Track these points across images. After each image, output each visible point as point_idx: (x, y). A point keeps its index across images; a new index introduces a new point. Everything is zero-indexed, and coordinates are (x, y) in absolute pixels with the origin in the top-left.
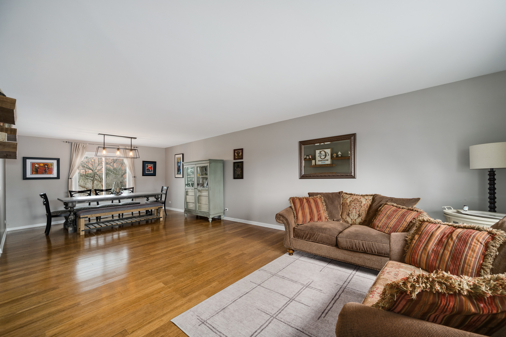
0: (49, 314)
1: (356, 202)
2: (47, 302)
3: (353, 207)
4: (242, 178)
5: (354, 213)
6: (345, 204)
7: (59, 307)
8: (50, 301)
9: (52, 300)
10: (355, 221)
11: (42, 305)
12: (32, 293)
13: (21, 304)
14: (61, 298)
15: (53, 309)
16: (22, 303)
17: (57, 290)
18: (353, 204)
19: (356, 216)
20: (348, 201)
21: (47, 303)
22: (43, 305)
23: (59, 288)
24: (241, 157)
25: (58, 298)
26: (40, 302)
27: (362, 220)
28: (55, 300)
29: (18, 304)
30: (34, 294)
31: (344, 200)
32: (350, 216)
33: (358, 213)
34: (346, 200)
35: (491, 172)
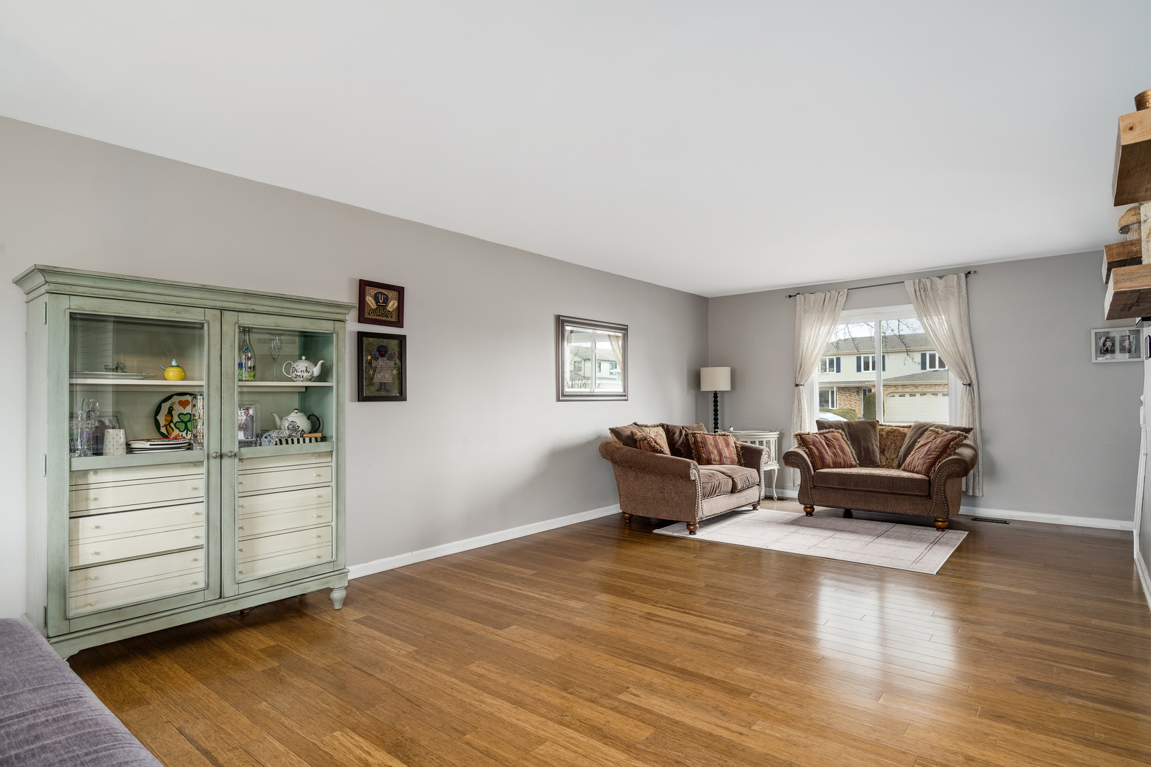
0: (1057, 646)
1: (659, 436)
2: (1053, 664)
4: (402, 396)
7: (1037, 645)
8: (1046, 662)
9: (1043, 661)
11: (1064, 663)
12: (1080, 702)
13: (1106, 691)
14: (1025, 656)
15: (1048, 648)
16: (1102, 690)
17: (1022, 675)
21: (1054, 662)
22: (1062, 663)
23: (1017, 677)
24: (394, 319)
25: (1031, 659)
26: (1067, 671)
28: (1037, 660)
29: (1111, 692)
30: (1074, 695)
35: (716, 394)
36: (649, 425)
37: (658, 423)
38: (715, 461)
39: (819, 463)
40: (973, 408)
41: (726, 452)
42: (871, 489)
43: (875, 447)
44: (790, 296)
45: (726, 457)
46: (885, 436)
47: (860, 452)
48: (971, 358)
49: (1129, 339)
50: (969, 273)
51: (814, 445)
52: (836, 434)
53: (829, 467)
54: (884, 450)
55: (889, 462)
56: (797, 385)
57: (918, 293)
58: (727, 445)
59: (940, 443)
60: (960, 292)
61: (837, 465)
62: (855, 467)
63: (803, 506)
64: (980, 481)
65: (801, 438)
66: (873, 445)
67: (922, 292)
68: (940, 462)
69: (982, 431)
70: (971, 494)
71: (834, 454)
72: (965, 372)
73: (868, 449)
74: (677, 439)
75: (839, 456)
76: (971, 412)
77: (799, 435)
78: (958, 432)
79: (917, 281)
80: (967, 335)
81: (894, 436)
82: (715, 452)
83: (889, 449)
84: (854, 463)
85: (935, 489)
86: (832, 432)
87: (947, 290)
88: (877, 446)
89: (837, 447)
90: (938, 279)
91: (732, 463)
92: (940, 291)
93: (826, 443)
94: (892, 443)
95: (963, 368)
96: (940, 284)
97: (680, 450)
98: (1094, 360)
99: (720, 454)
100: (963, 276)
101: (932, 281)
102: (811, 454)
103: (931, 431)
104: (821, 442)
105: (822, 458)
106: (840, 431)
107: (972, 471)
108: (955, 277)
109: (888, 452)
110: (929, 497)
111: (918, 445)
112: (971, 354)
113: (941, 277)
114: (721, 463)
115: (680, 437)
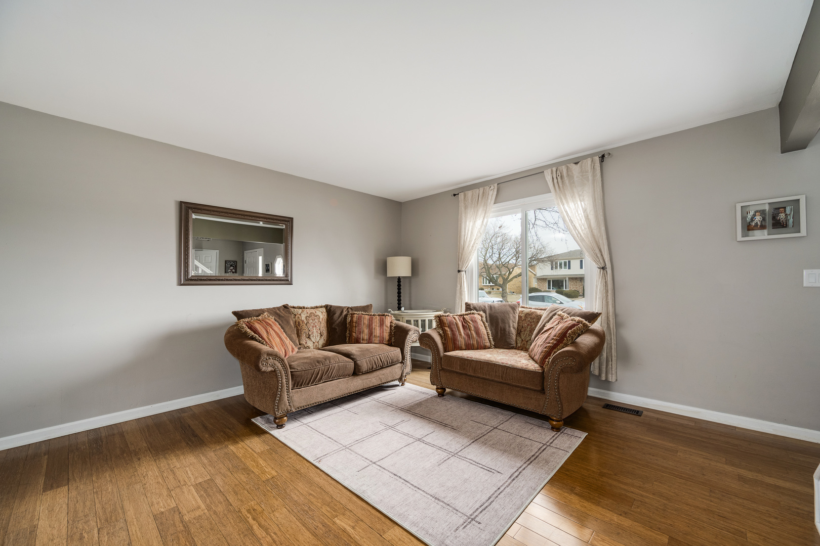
1: (313, 317)
3: (312, 325)
5: (315, 334)
6: (301, 323)
10: (317, 345)
18: (311, 321)
19: (318, 336)
20: (303, 318)
27: (324, 340)
31: (297, 317)
32: (312, 338)
33: (319, 332)
34: (299, 316)
35: (399, 279)
36: (306, 306)
37: (324, 305)
38: (363, 340)
39: (451, 345)
40: (607, 292)
41: (377, 331)
42: (488, 377)
43: (512, 328)
44: (455, 195)
45: (375, 336)
46: (523, 318)
47: (497, 333)
48: (605, 241)
49: (785, 211)
50: (603, 156)
51: (449, 327)
52: (476, 316)
53: (461, 349)
54: (521, 332)
55: (524, 344)
56: (459, 271)
57: (555, 181)
58: (382, 323)
59: (559, 330)
60: (594, 176)
61: (469, 347)
62: (489, 348)
63: (435, 387)
64: (614, 366)
65: (440, 319)
66: (509, 327)
67: (559, 179)
68: (555, 352)
69: (616, 315)
70: (603, 378)
71: (468, 335)
72: (599, 255)
73: (504, 330)
74: (336, 319)
75: (473, 337)
76: (604, 295)
77: (438, 317)
78: (577, 319)
79: (554, 169)
80: (601, 218)
81: (531, 318)
82: (366, 331)
83: (525, 330)
84: (488, 344)
85: (548, 384)
86: (473, 314)
87: (582, 176)
88: (514, 328)
89: (473, 328)
90: (574, 165)
91: (381, 342)
92: (575, 177)
93: (463, 325)
94: (528, 325)
95: (597, 251)
96: (575, 169)
97: (336, 329)
98: (740, 238)
99: (371, 334)
100: (597, 159)
101: (568, 168)
102: (444, 337)
103: (559, 315)
104: (457, 324)
105: (454, 340)
106: (481, 313)
107: (597, 361)
108: (589, 160)
109: (524, 334)
110: (543, 391)
111: (545, 329)
112: (604, 237)
113: (576, 163)
114: (370, 341)
115: (339, 318)
